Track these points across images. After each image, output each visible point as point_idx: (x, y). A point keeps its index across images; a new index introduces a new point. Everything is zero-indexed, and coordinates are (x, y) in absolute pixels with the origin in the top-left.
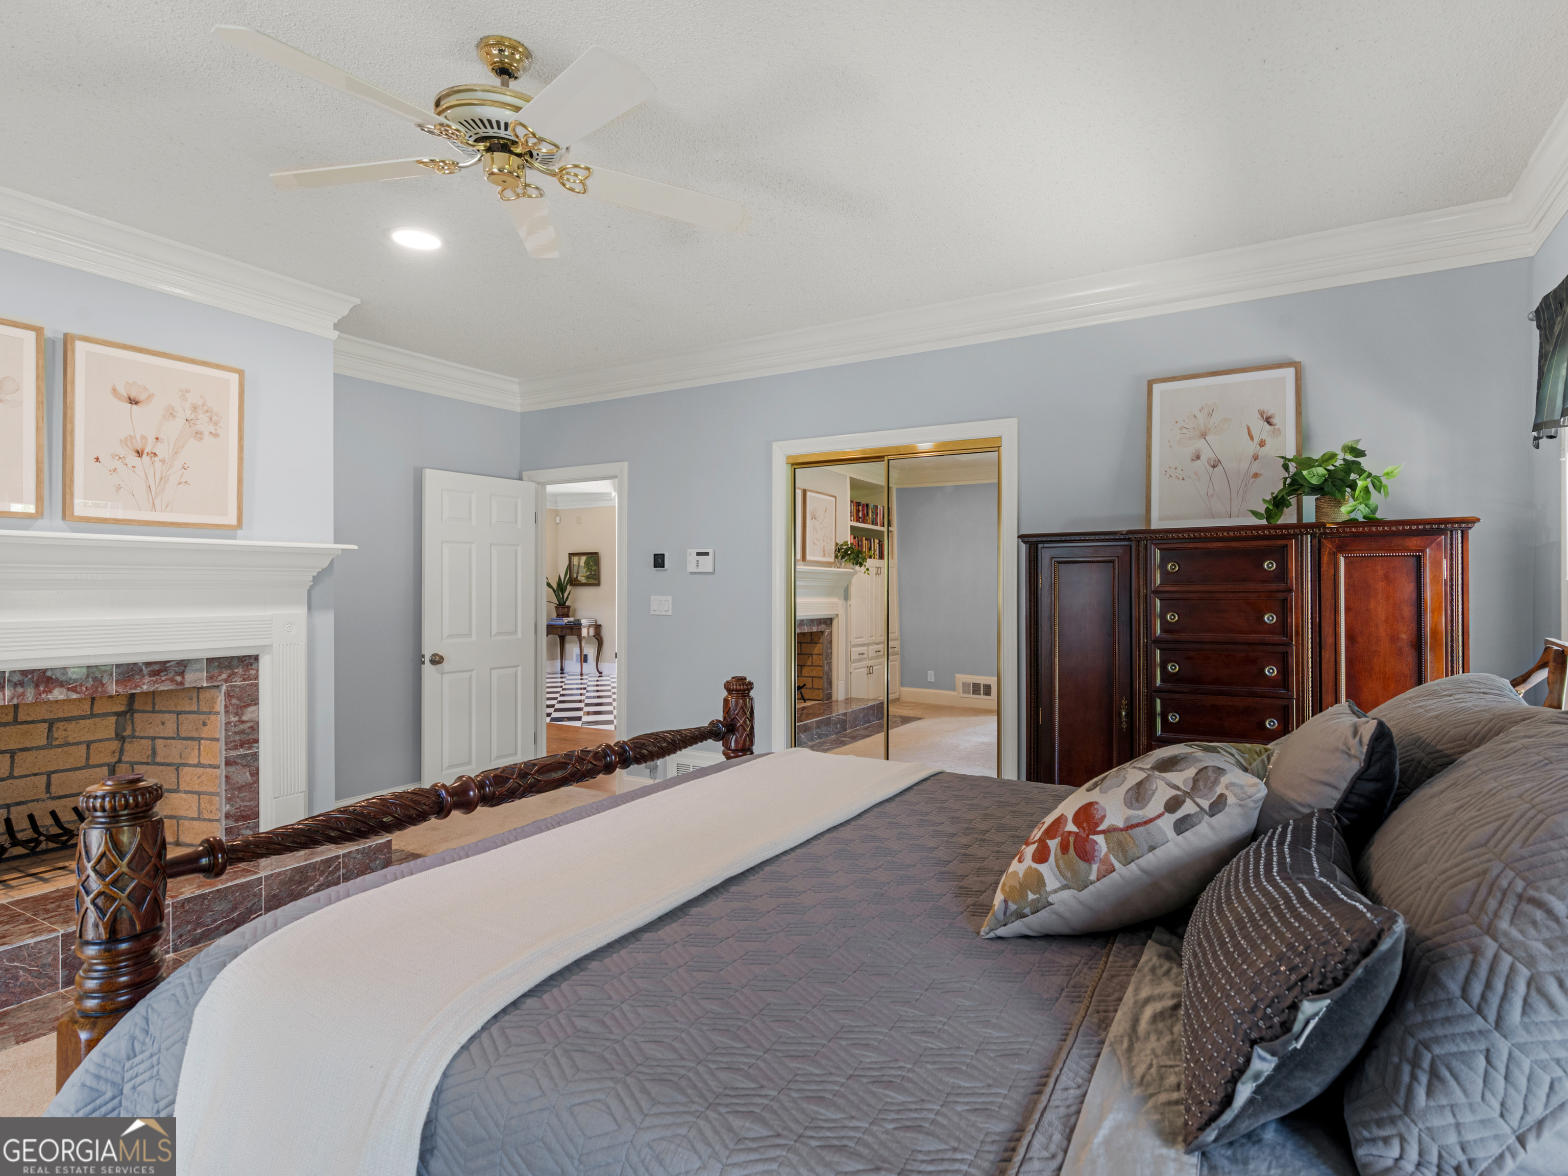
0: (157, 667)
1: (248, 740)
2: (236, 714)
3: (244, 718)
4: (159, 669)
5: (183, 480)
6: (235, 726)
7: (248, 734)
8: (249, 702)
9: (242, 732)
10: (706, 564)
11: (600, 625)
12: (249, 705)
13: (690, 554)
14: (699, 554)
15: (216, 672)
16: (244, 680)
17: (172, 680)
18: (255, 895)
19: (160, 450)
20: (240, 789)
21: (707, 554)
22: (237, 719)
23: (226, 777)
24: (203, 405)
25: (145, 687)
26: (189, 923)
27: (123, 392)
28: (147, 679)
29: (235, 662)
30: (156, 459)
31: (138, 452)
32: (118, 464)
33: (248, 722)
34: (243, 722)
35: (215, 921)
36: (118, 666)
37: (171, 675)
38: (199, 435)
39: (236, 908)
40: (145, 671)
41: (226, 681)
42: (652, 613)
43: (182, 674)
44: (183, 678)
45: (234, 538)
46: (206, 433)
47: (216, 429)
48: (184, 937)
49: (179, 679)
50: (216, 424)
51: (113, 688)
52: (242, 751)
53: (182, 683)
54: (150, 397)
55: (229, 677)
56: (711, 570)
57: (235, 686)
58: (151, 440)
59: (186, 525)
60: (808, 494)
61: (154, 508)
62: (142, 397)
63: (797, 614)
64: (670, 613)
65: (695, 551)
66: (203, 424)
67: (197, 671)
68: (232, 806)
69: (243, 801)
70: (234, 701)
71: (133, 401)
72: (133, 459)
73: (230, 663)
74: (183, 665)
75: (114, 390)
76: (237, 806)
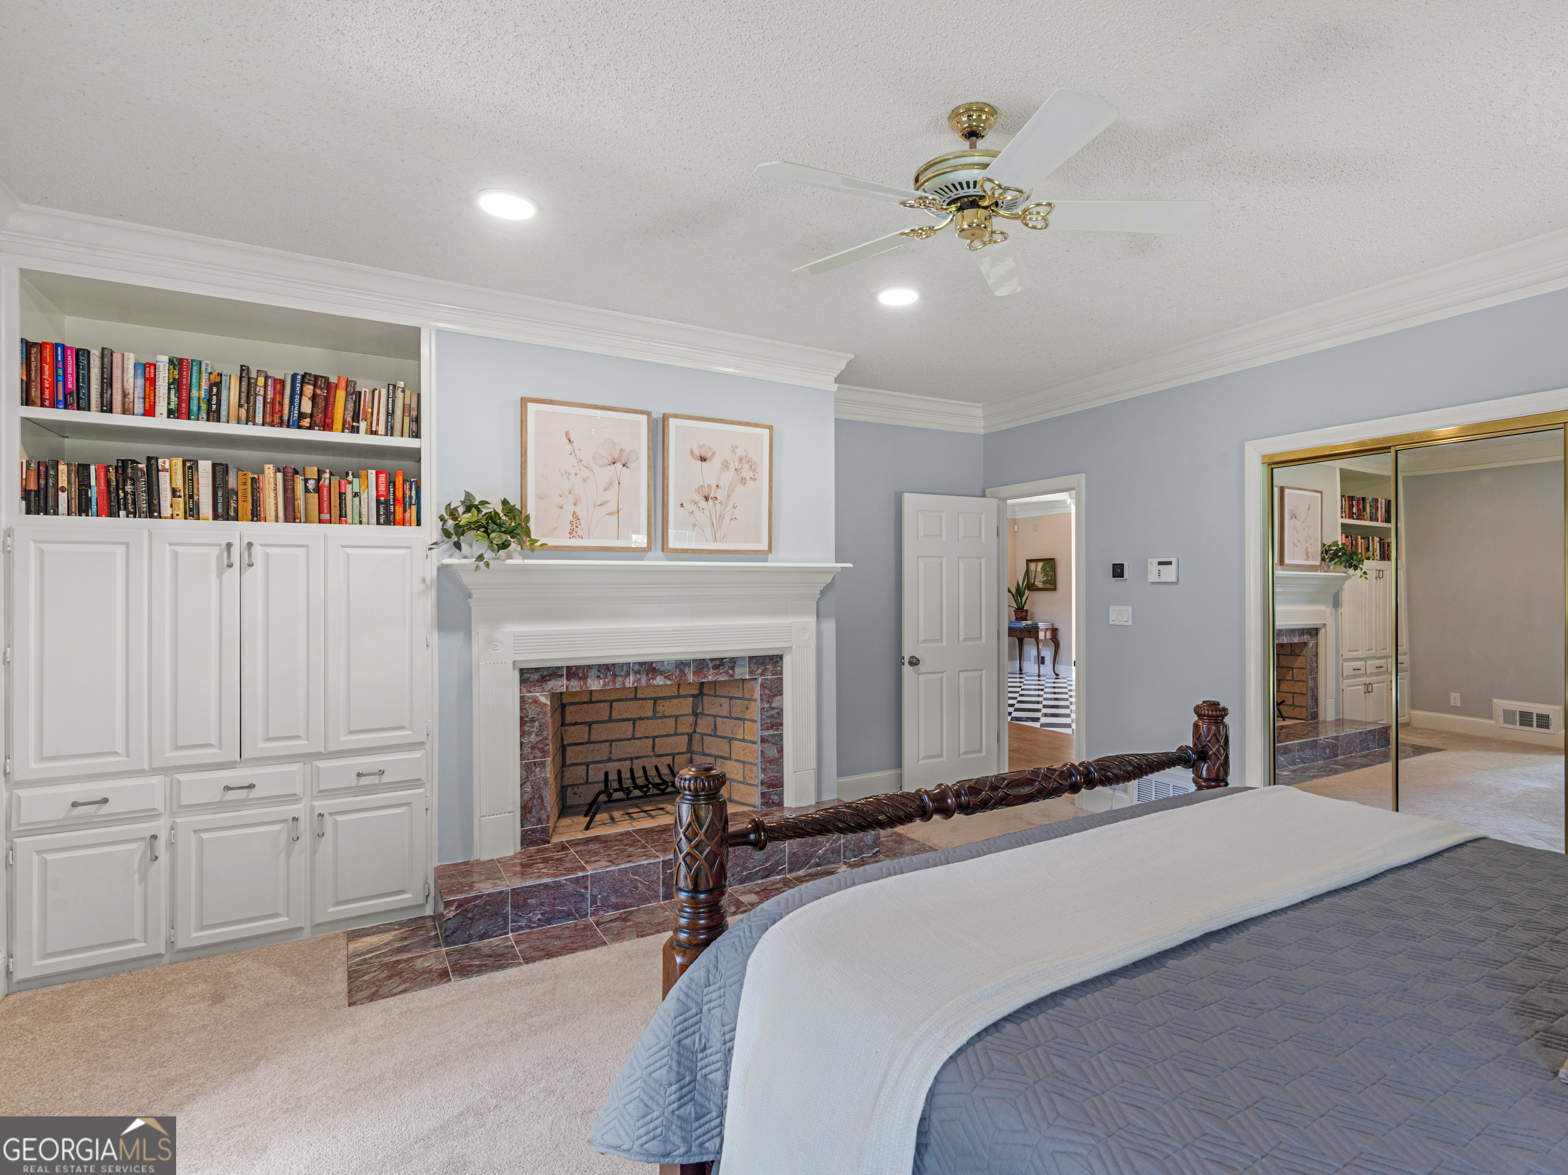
0: (717, 662)
1: (776, 723)
2: (768, 702)
3: (774, 705)
4: (719, 663)
5: (733, 517)
6: (767, 711)
7: (776, 718)
8: (776, 693)
9: (772, 716)
10: (1169, 574)
11: (1057, 629)
12: (776, 695)
13: (1151, 564)
14: (1160, 563)
15: (754, 667)
16: (773, 675)
17: (727, 673)
18: (781, 851)
19: (721, 495)
20: (770, 762)
21: (1170, 563)
22: (768, 706)
23: (762, 751)
24: (746, 457)
25: (710, 677)
26: (738, 865)
27: (697, 453)
28: (711, 672)
29: (767, 660)
30: (717, 502)
31: (706, 497)
32: (694, 508)
33: (775, 708)
34: (772, 708)
35: (755, 867)
36: (694, 661)
37: (726, 668)
38: (743, 480)
39: (769, 859)
40: (710, 665)
41: (761, 675)
42: (1111, 623)
43: (733, 668)
44: (734, 671)
45: (766, 561)
46: (748, 478)
47: (754, 475)
48: (735, 877)
49: (731, 672)
50: (754, 471)
51: (691, 678)
52: (772, 732)
53: (733, 676)
54: (713, 454)
55: (763, 672)
56: (1174, 580)
57: (767, 679)
58: (714, 487)
59: (735, 552)
60: (1287, 491)
61: (715, 540)
62: (708, 455)
63: (1276, 623)
64: (1130, 623)
65: (1155, 561)
66: (748, 474)
67: (742, 666)
68: (765, 775)
69: (773, 772)
70: (767, 691)
71: (703, 459)
72: (703, 504)
73: (763, 660)
74: (733, 661)
75: (692, 452)
76: (769, 776)
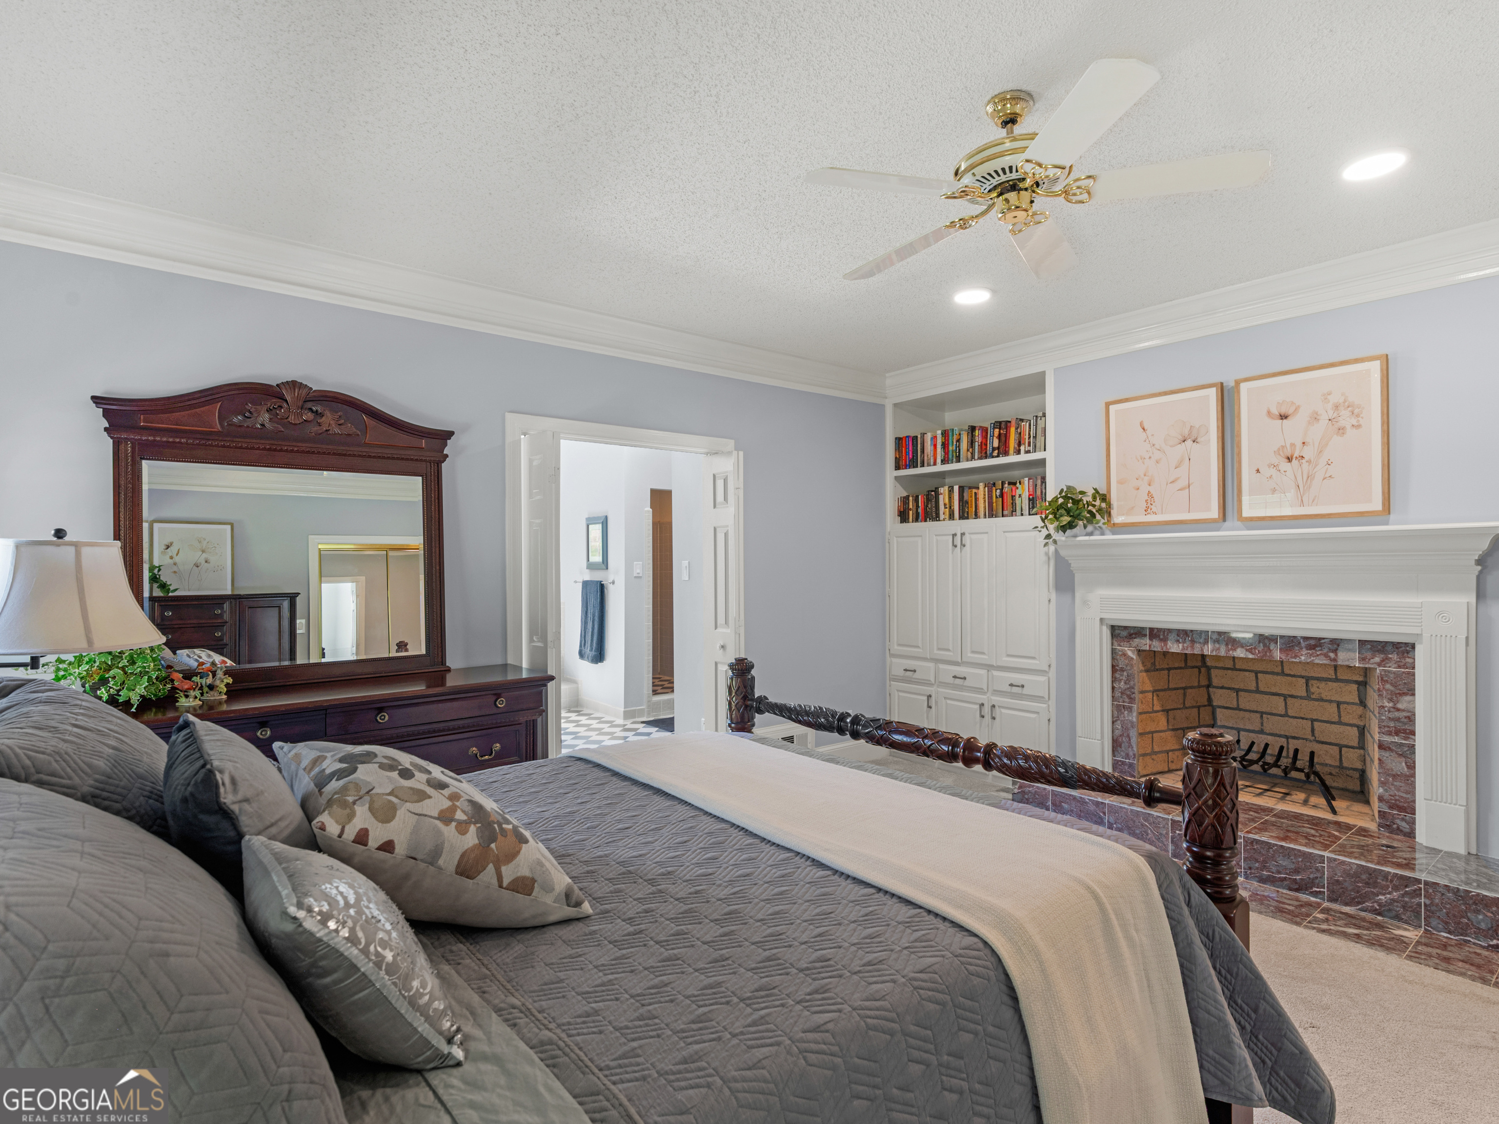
0: (1312, 642)
1: (1405, 730)
2: (1391, 700)
3: (1399, 706)
4: (1315, 643)
5: (1327, 475)
6: (1389, 711)
7: (1405, 724)
8: (1405, 691)
9: (1398, 720)
12: (1405, 694)
15: (1369, 655)
16: (1399, 667)
17: (1326, 656)
19: (1308, 453)
20: (1395, 776)
22: (1391, 705)
23: (1380, 760)
24: (1345, 401)
25: (1303, 658)
27: (1275, 412)
28: (1304, 652)
29: (1389, 648)
30: (1304, 461)
31: (1288, 458)
32: (1273, 471)
33: (1404, 710)
34: (1398, 710)
35: (1279, 872)
36: (1282, 637)
37: (1325, 651)
38: (1341, 431)
39: (1299, 872)
40: (1303, 644)
41: (1379, 665)
43: (1335, 651)
44: (1336, 655)
46: (1348, 427)
47: (1358, 421)
48: (1253, 871)
49: (1332, 655)
50: (1358, 416)
51: (1277, 655)
52: (1396, 739)
53: (1335, 660)
54: (1297, 410)
55: (1383, 661)
57: (1389, 672)
58: (1299, 445)
59: (1329, 516)
61: (1302, 503)
62: (1290, 411)
66: (1346, 419)
67: (1349, 650)
68: (1386, 790)
69: (1399, 790)
70: (1388, 686)
71: (1283, 417)
72: (1285, 465)
73: (1383, 647)
74: (1336, 644)
75: (1269, 413)
76: (1392, 793)
